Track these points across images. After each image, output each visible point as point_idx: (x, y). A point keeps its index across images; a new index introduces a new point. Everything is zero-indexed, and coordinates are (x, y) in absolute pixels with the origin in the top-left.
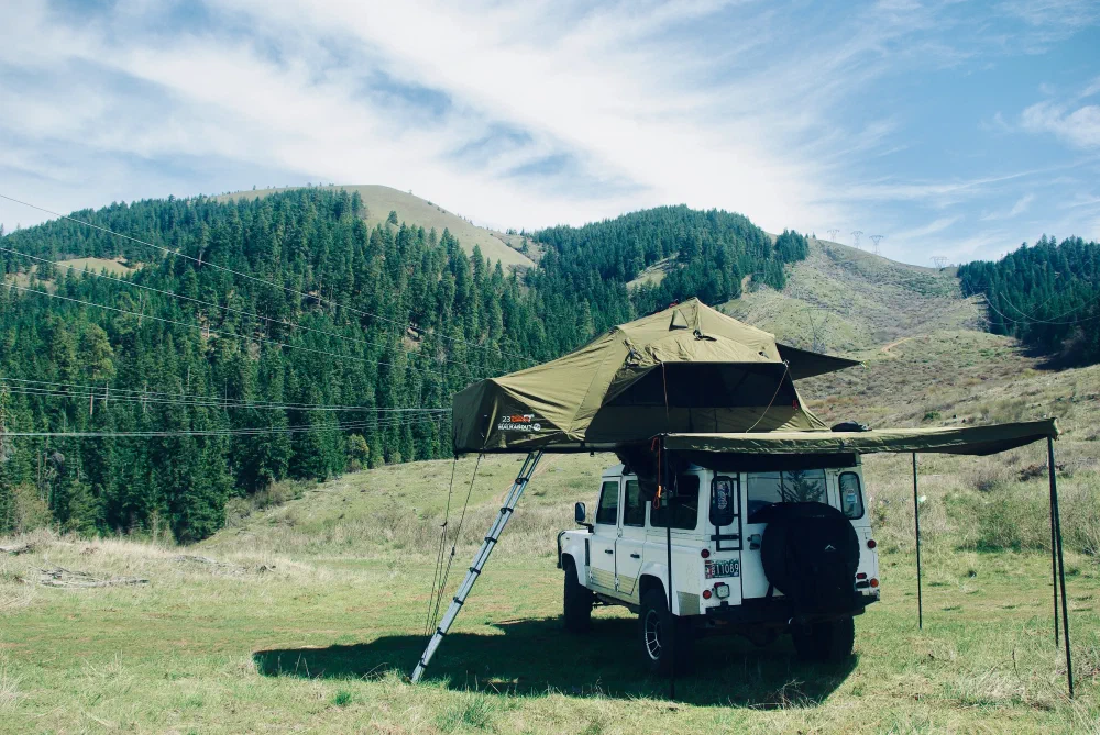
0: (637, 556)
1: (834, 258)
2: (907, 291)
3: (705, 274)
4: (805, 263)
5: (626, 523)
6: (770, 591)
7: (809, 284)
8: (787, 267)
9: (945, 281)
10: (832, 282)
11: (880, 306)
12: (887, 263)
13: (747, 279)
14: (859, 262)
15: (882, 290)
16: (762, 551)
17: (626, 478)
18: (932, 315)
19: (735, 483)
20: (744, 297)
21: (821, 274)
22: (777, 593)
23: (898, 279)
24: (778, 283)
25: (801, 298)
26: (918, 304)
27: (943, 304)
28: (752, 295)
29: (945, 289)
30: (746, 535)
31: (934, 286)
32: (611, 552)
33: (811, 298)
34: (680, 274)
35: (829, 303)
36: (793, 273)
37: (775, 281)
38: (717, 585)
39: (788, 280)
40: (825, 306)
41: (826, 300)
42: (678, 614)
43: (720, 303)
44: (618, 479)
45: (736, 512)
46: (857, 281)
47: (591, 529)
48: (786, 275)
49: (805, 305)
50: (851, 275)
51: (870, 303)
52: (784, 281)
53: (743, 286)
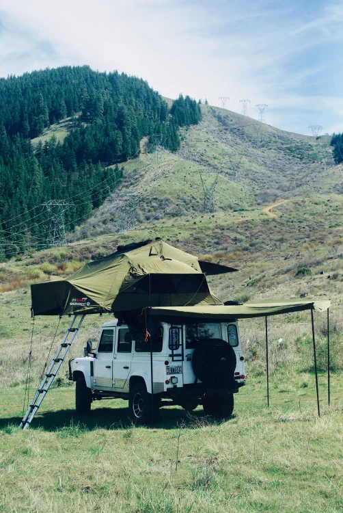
1: (224, 124)
2: (288, 157)
3: (107, 135)
4: (198, 127)
7: (201, 147)
8: (181, 131)
9: (321, 149)
10: (223, 146)
11: (263, 169)
12: (270, 130)
13: (144, 140)
14: (246, 129)
15: (265, 154)
18: (308, 179)
20: (142, 157)
21: (211, 137)
23: (279, 145)
24: (173, 145)
25: (194, 160)
26: (296, 168)
27: (318, 170)
28: (150, 156)
29: (320, 155)
31: (311, 152)
33: (202, 160)
34: (83, 132)
35: (219, 166)
36: (187, 136)
37: (170, 142)
39: (182, 143)
40: (215, 168)
41: (216, 162)
43: (120, 162)
46: (244, 145)
48: (180, 138)
49: (197, 167)
50: (238, 141)
51: (255, 167)
52: (179, 144)
53: (141, 146)
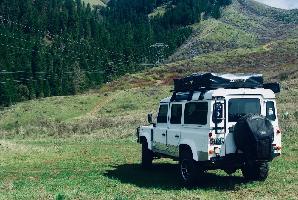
0: (178, 137)
1: (243, 5)
2: (275, 20)
3: (184, 11)
4: (230, 6)
5: (172, 122)
6: (237, 151)
7: (231, 16)
8: (221, 8)
9: (292, 16)
10: (242, 15)
11: (262, 27)
12: (266, 7)
13: (202, 14)
14: (254, 7)
15: (264, 19)
16: (234, 134)
17: (172, 103)
18: (286, 31)
19: (223, 105)
20: (201, 22)
21: (236, 12)
22: (239, 152)
23: (271, 15)
24: (217, 16)
25: (228, 23)
26: (280, 26)
27: (291, 27)
28: (205, 21)
29: (292, 19)
30: (228, 127)
31: (287, 18)
32: (164, 135)
33: (232, 23)
34: (173, 10)
35: (240, 25)
36: (224, 11)
37: (216, 14)
38: (215, 148)
39: (222, 15)
40: (238, 26)
41: (238, 24)
42: (197, 160)
43: (191, 24)
44: (168, 104)
45: (223, 117)
46: (253, 15)
47: (154, 125)
48: (220, 12)
49: (229, 26)
50: (250, 13)
51: (258, 26)
52: (220, 15)
53: (201, 16)
